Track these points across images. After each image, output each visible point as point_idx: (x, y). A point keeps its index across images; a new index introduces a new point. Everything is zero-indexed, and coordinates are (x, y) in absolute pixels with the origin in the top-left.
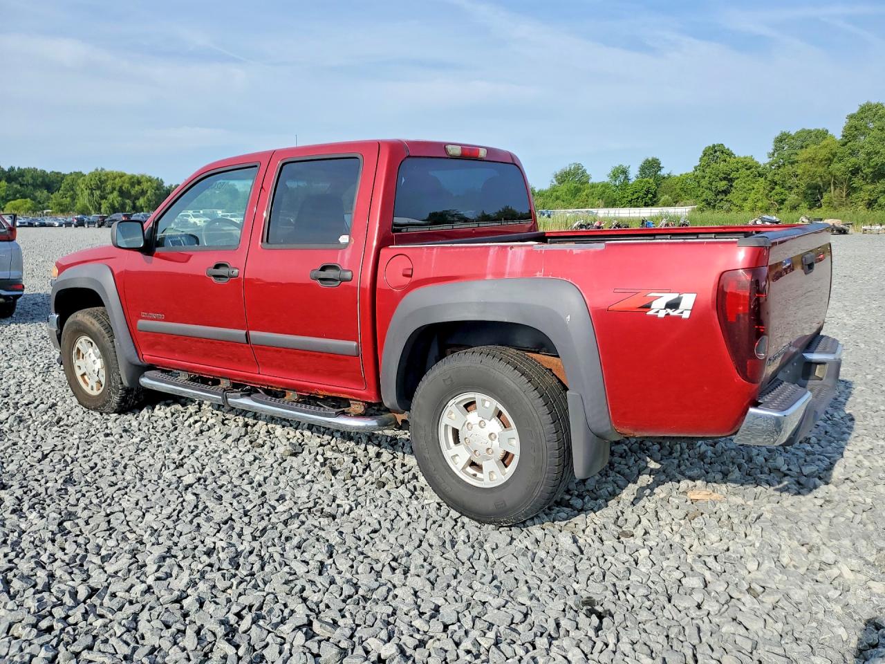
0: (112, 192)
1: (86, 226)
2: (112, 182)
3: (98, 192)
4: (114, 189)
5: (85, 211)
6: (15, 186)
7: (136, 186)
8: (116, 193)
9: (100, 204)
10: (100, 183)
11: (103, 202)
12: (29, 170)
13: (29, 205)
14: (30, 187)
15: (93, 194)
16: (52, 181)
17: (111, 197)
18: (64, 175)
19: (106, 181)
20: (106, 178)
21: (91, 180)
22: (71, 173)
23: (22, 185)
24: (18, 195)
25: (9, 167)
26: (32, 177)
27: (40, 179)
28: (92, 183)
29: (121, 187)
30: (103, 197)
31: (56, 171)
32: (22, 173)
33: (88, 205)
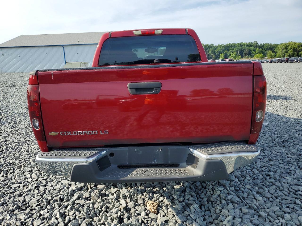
0: (290, 50)
1: (273, 62)
2: (291, 46)
3: (285, 50)
4: (291, 49)
5: (280, 57)
6: (261, 50)
7: (300, 47)
8: (292, 50)
9: (285, 54)
10: (286, 47)
11: (286, 53)
12: (266, 44)
13: (261, 56)
14: (266, 50)
15: (283, 51)
16: (273, 47)
17: (289, 52)
18: (278, 45)
19: (289, 46)
20: (289, 45)
21: (283, 46)
22: (280, 44)
23: (263, 49)
24: (261, 53)
25: (260, 43)
26: (267, 46)
27: (269, 47)
28: (284, 47)
29: (294, 48)
30: (286, 52)
31: (275, 43)
32: (264, 45)
33: (281, 55)
